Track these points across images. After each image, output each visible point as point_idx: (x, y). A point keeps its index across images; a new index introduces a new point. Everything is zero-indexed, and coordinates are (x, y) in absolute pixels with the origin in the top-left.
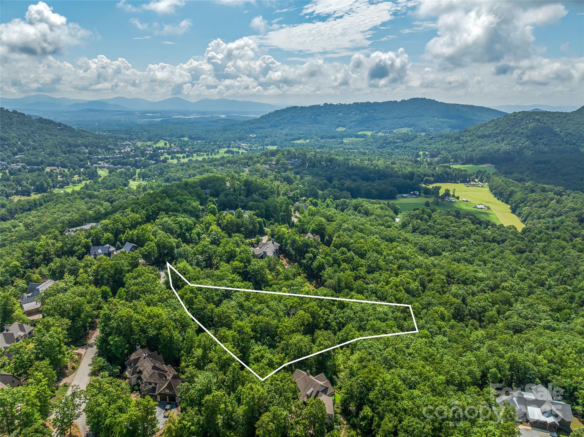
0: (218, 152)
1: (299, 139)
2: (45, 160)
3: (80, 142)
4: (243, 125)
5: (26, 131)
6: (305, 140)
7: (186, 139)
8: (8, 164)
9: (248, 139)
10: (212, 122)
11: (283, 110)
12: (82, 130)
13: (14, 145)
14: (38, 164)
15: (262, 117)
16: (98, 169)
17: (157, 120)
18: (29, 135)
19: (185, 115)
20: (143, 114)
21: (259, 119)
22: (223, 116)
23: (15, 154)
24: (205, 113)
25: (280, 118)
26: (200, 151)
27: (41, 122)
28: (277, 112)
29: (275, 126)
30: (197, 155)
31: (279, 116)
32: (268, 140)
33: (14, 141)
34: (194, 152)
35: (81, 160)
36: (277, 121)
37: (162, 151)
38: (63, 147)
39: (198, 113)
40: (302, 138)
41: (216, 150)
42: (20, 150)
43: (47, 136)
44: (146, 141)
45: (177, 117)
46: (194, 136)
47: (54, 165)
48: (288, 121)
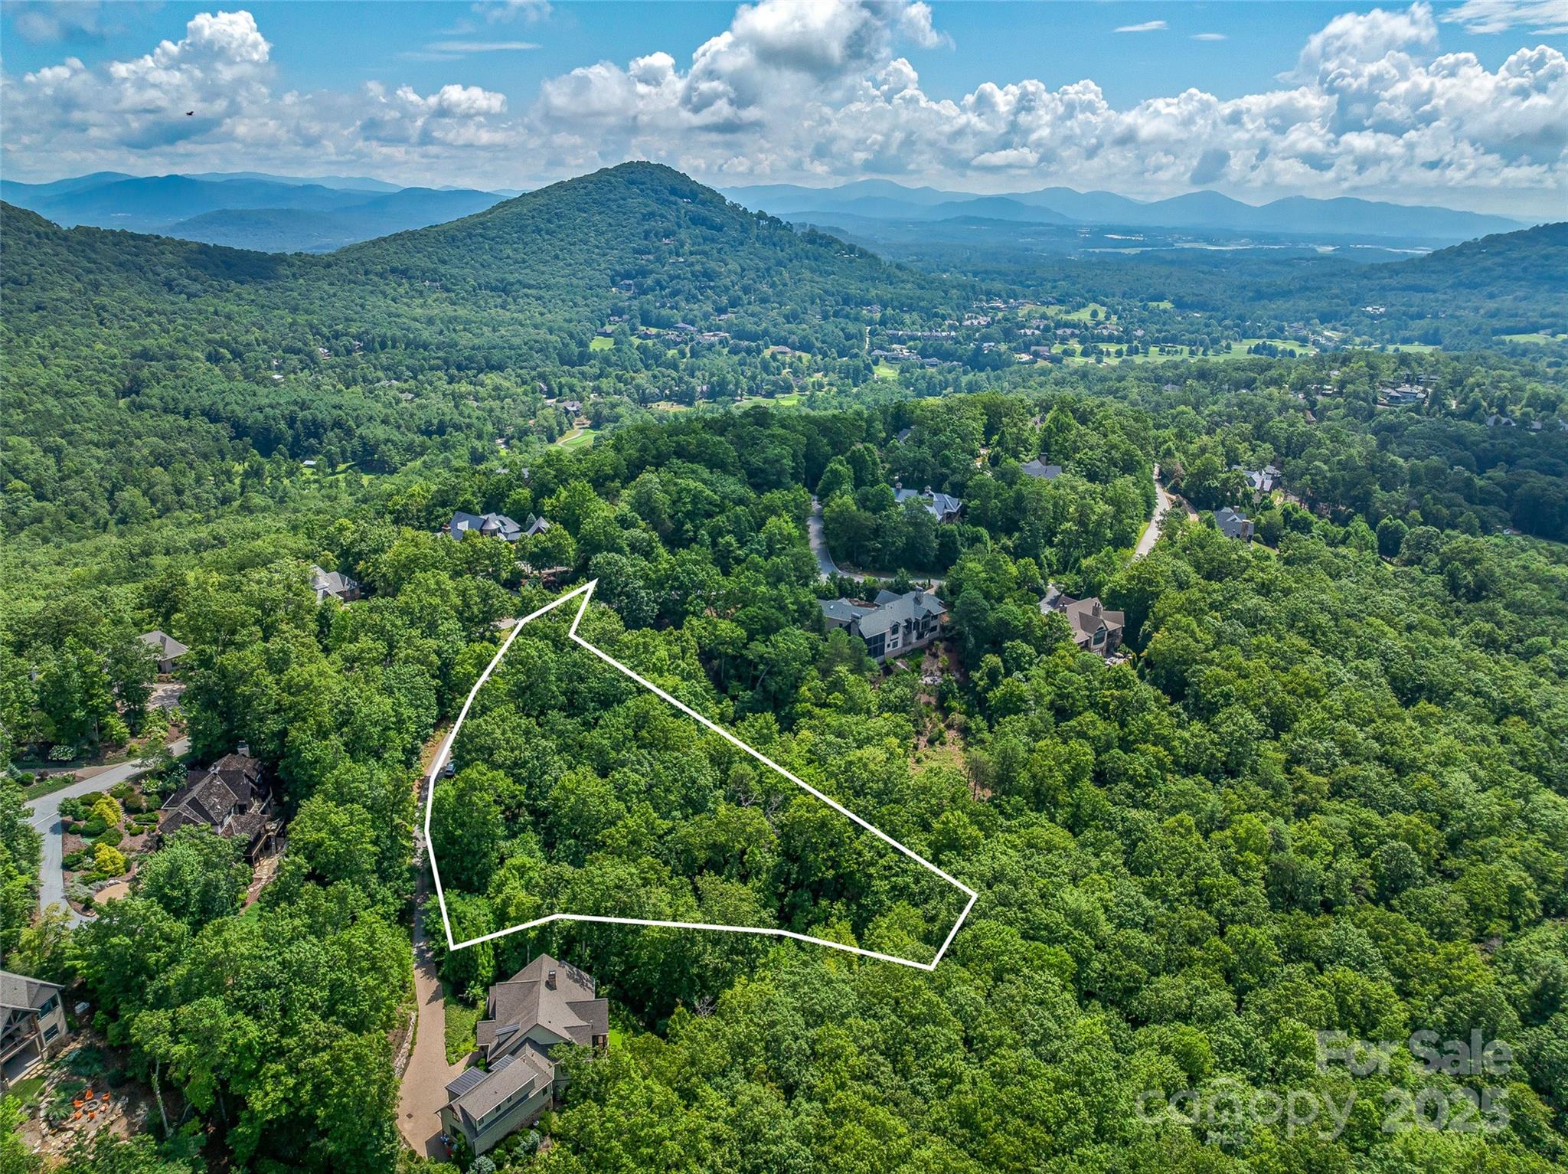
0: (1229, 347)
1: (1534, 329)
2: (772, 329)
3: (873, 292)
4: (1365, 276)
5: (765, 259)
6: (1553, 335)
7: (1166, 305)
8: (700, 331)
9: (1354, 318)
10: (1277, 263)
11: (1519, 235)
12: (899, 267)
13: (727, 289)
14: (753, 337)
15: (1436, 256)
16: (882, 361)
17: (1126, 251)
18: (768, 270)
19: (1210, 242)
20: (1099, 233)
21: (1422, 260)
22: (1327, 249)
23: (721, 311)
24: (1275, 239)
25: (1499, 260)
26: (1175, 340)
27: (812, 242)
28: (1491, 240)
29: (1473, 286)
30: (1162, 350)
31: (1498, 254)
32: (1418, 326)
33: (727, 282)
34: (1156, 342)
35: (848, 337)
36: (1484, 270)
37: (1069, 331)
38: (830, 300)
39: (1256, 237)
40: (1544, 327)
41: (1224, 343)
42: (734, 303)
43: (807, 274)
44: (1048, 304)
45: (1187, 246)
46: (1189, 299)
47: (785, 344)
48: (1525, 270)
